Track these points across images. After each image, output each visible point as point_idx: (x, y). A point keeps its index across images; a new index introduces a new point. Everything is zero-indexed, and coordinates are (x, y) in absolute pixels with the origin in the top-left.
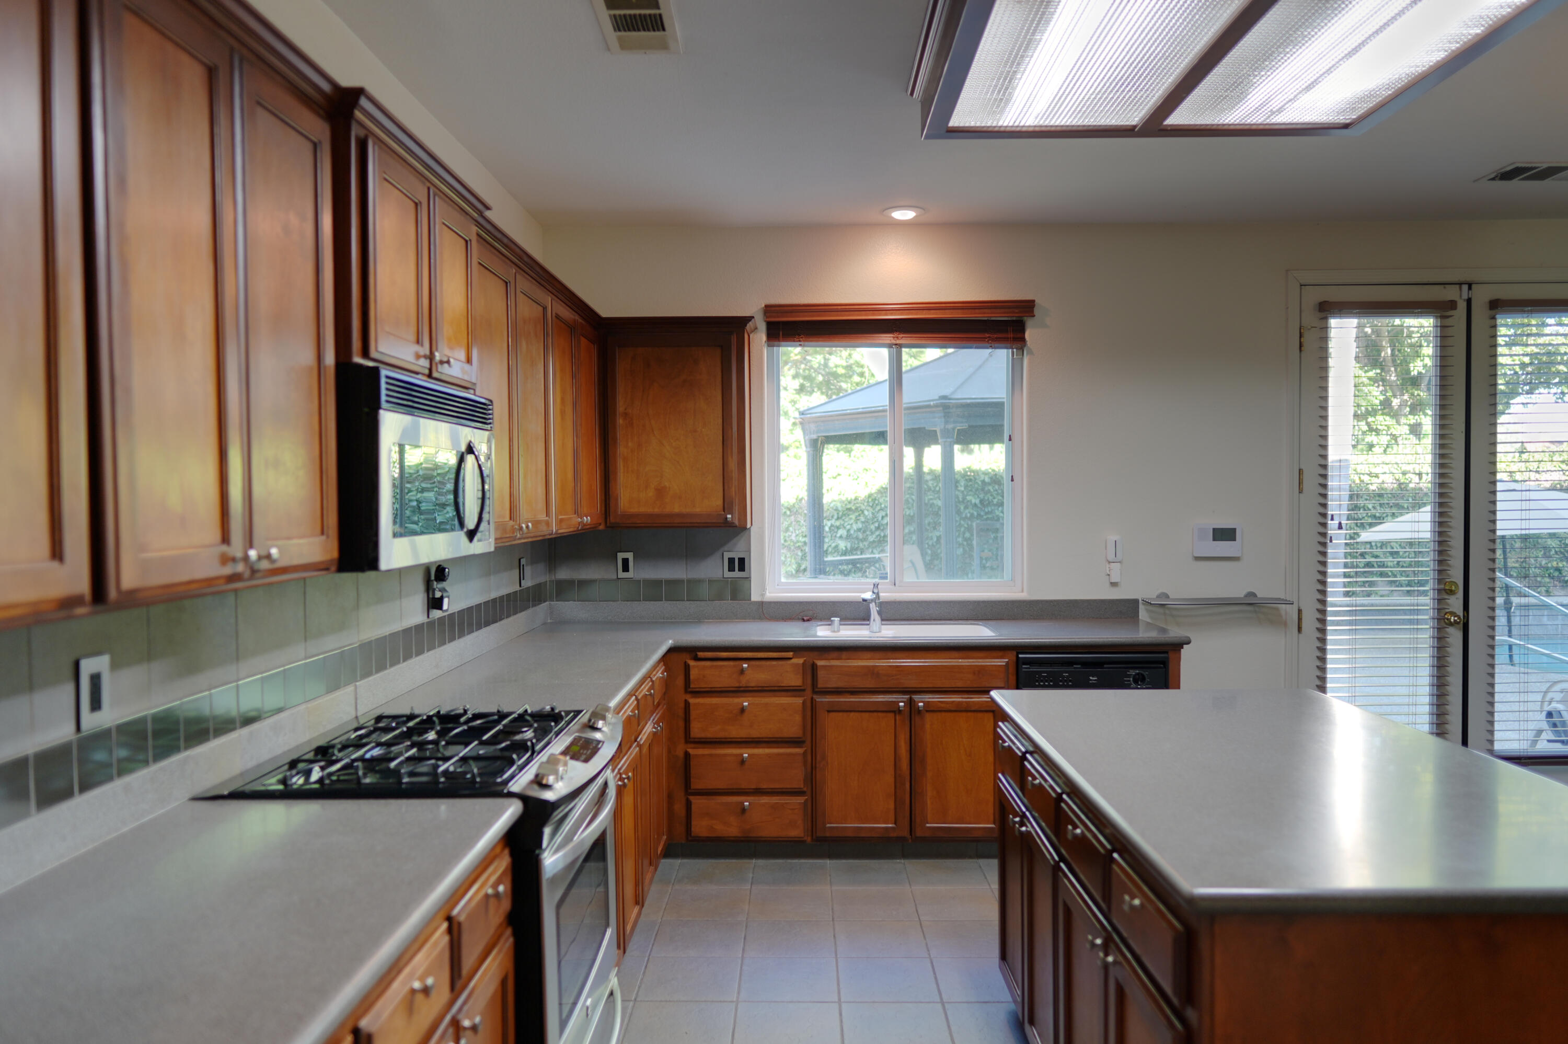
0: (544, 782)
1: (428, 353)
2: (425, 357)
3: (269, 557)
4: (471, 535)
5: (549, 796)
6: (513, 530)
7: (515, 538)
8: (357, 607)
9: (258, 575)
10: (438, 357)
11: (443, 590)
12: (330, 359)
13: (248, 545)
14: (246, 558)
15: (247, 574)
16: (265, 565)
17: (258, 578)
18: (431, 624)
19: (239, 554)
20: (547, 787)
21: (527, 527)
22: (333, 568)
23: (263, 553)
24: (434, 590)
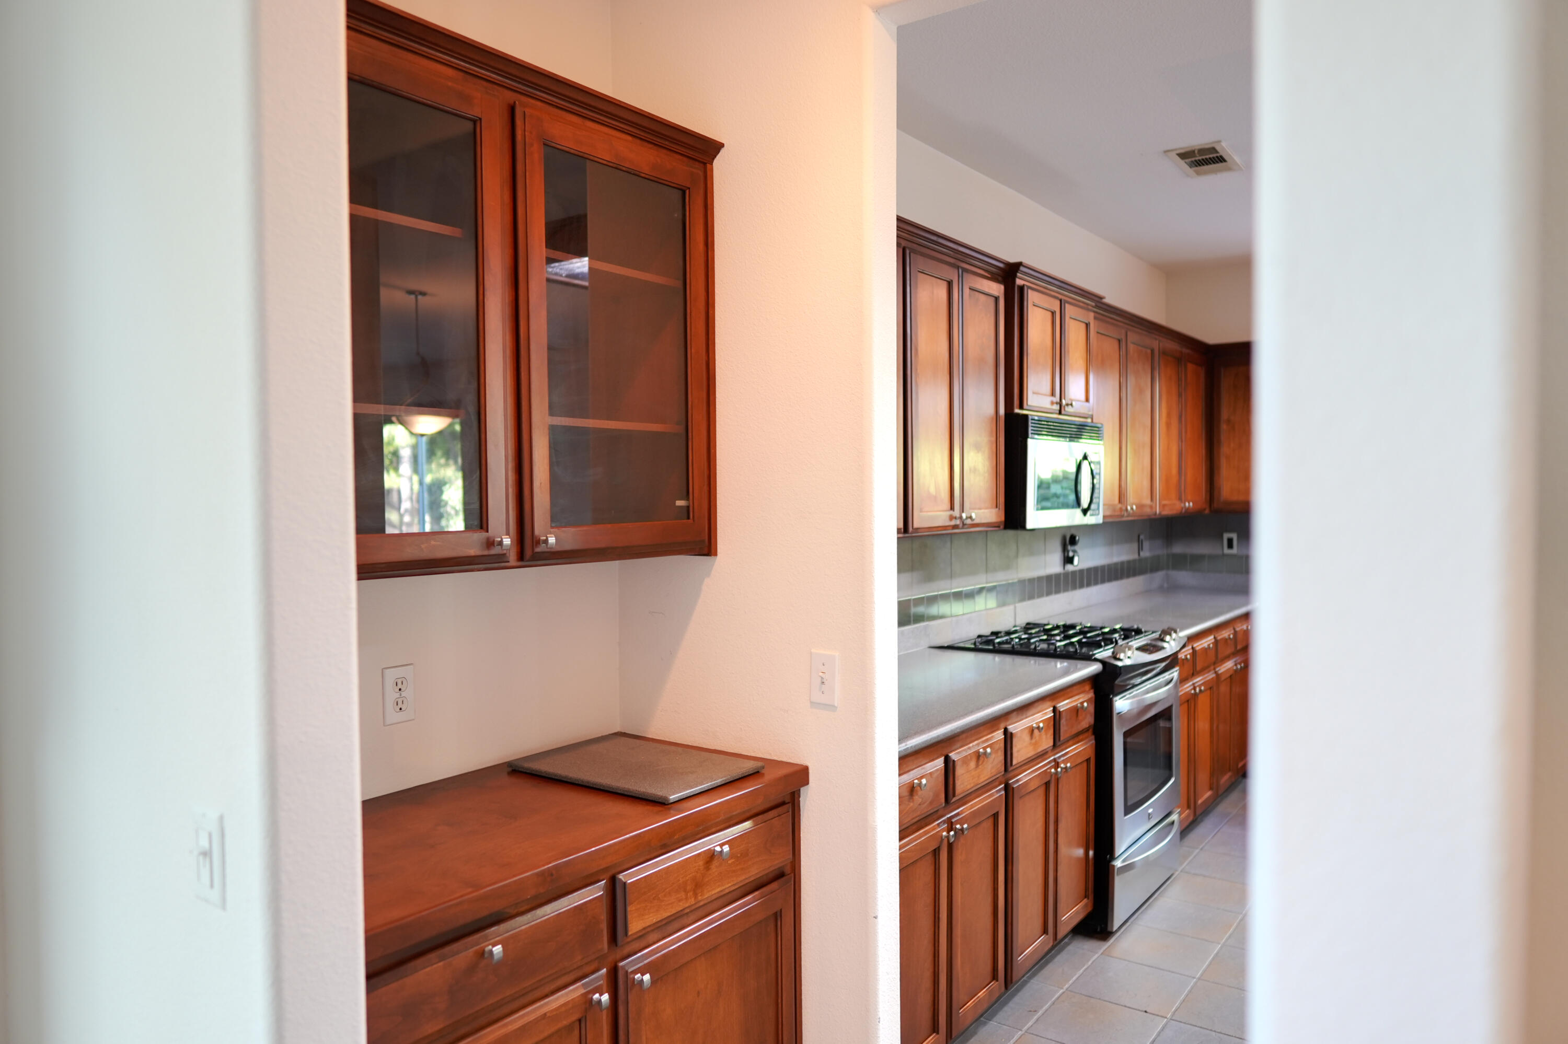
0: (1118, 657)
1: (1058, 400)
2: (1057, 403)
3: (971, 517)
4: (1085, 512)
5: (1120, 664)
6: (1121, 509)
7: (1123, 516)
8: (1017, 556)
9: (966, 526)
10: (1064, 402)
11: (1074, 551)
12: (1002, 411)
13: (962, 511)
14: (961, 517)
15: (961, 525)
16: (969, 522)
17: (966, 528)
18: (1066, 575)
19: (958, 515)
20: (1119, 660)
21: (1132, 509)
22: (1002, 527)
23: (969, 516)
24: (1068, 552)
